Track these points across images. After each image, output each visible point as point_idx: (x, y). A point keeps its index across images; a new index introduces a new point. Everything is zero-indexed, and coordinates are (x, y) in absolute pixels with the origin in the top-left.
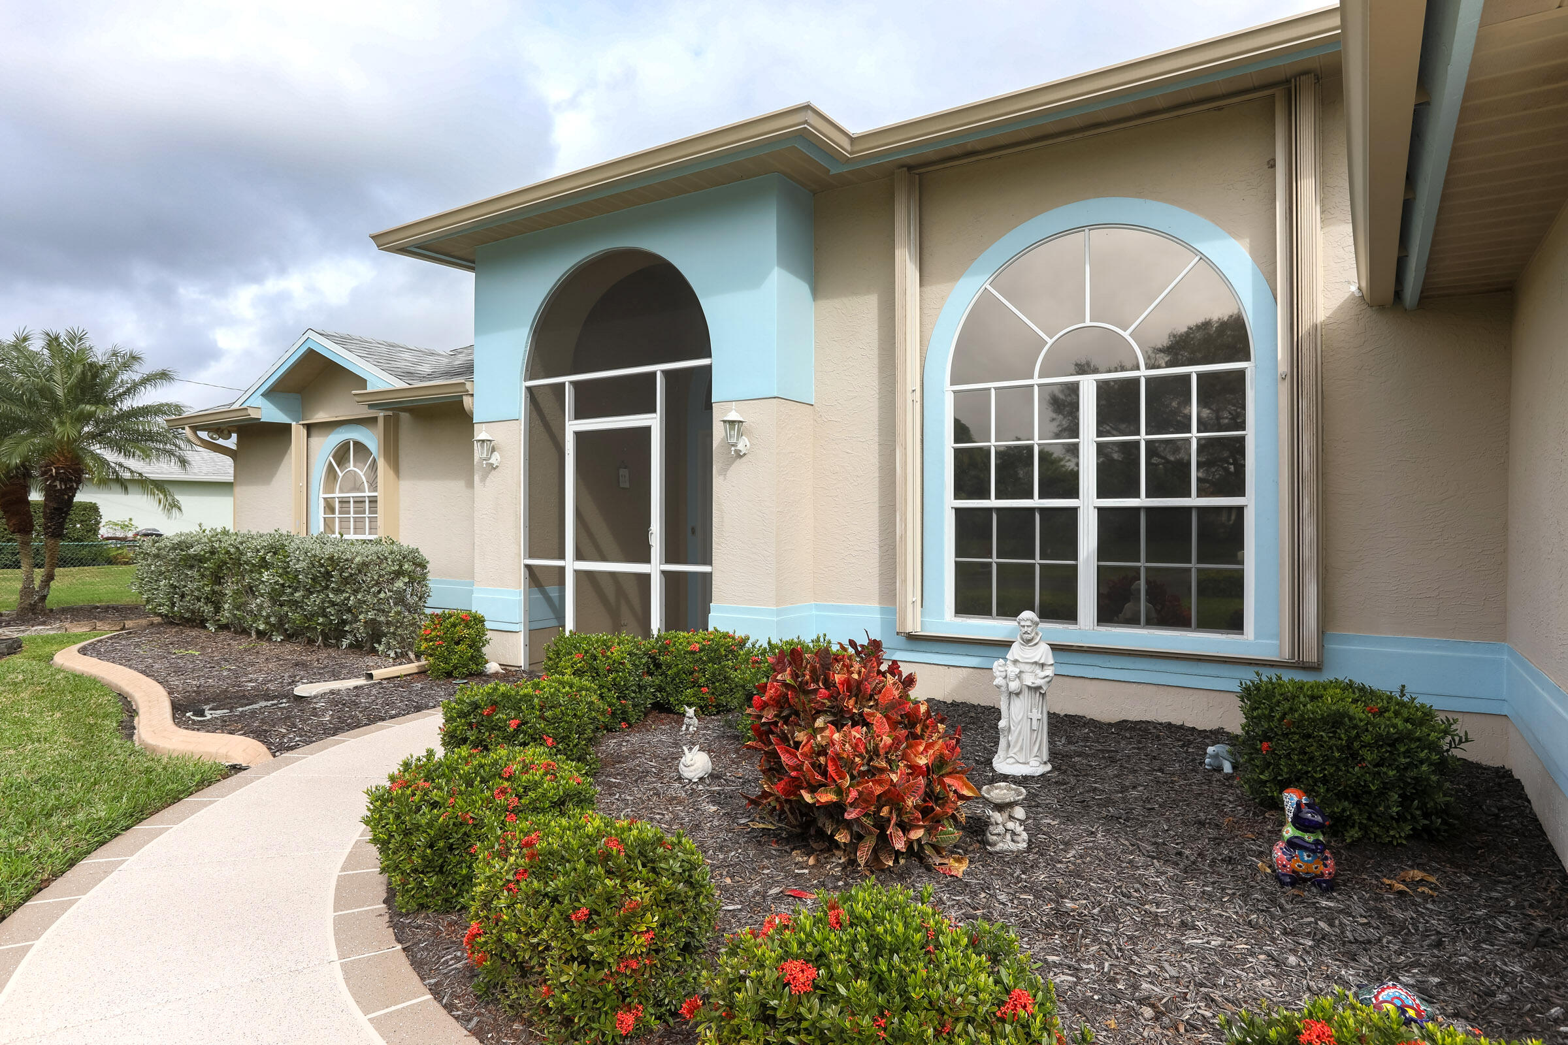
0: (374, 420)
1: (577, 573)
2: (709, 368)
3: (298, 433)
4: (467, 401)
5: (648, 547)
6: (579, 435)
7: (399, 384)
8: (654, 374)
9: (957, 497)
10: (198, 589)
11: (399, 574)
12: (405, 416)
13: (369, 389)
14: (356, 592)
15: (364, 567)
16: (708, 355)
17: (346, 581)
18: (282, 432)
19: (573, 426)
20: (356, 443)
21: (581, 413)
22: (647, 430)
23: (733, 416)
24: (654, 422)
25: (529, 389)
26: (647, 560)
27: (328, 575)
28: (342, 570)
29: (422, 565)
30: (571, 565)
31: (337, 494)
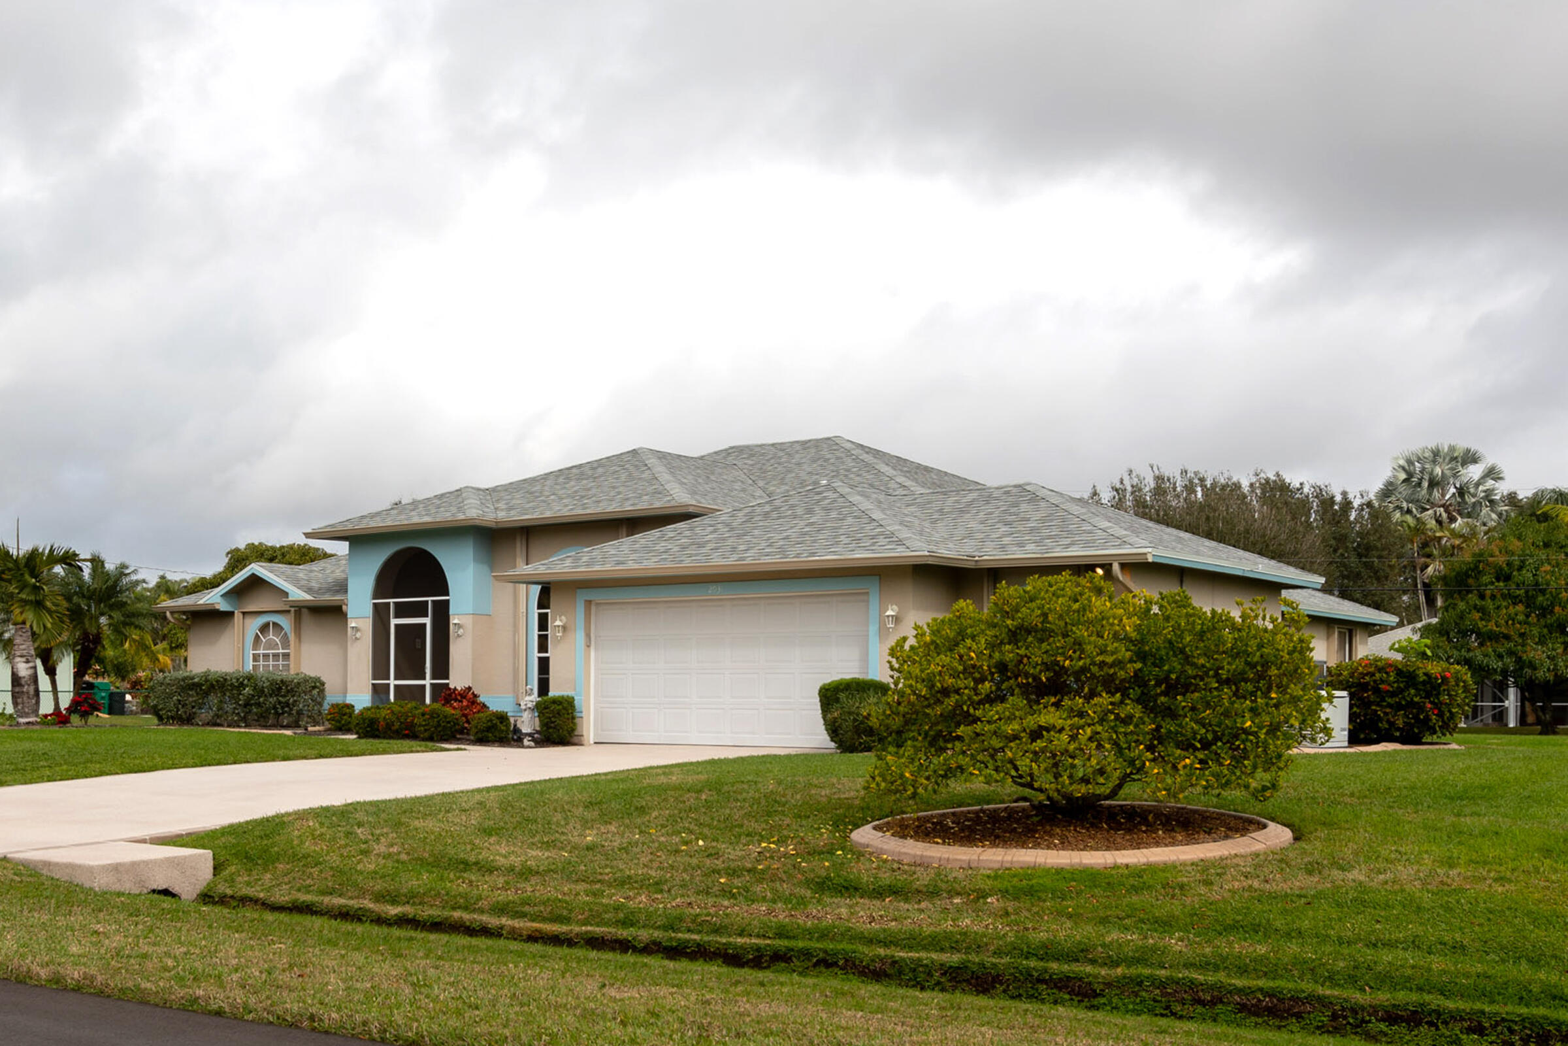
0: (288, 611)
1: (396, 686)
2: (448, 601)
3: (238, 616)
4: (344, 607)
5: (425, 673)
6: (397, 626)
7: (308, 597)
8: (427, 601)
9: (539, 652)
10: (195, 701)
11: (314, 688)
12: (305, 611)
13: (290, 599)
14: (293, 696)
15: (299, 684)
16: (448, 594)
17: (288, 691)
18: (229, 615)
19: (394, 622)
20: (274, 624)
21: (397, 616)
22: (425, 625)
23: (456, 621)
24: (427, 621)
25: (374, 604)
26: (424, 679)
27: (280, 688)
28: (287, 687)
29: (323, 684)
30: (393, 682)
31: (261, 652)
